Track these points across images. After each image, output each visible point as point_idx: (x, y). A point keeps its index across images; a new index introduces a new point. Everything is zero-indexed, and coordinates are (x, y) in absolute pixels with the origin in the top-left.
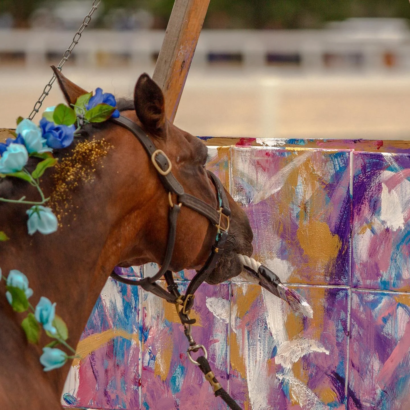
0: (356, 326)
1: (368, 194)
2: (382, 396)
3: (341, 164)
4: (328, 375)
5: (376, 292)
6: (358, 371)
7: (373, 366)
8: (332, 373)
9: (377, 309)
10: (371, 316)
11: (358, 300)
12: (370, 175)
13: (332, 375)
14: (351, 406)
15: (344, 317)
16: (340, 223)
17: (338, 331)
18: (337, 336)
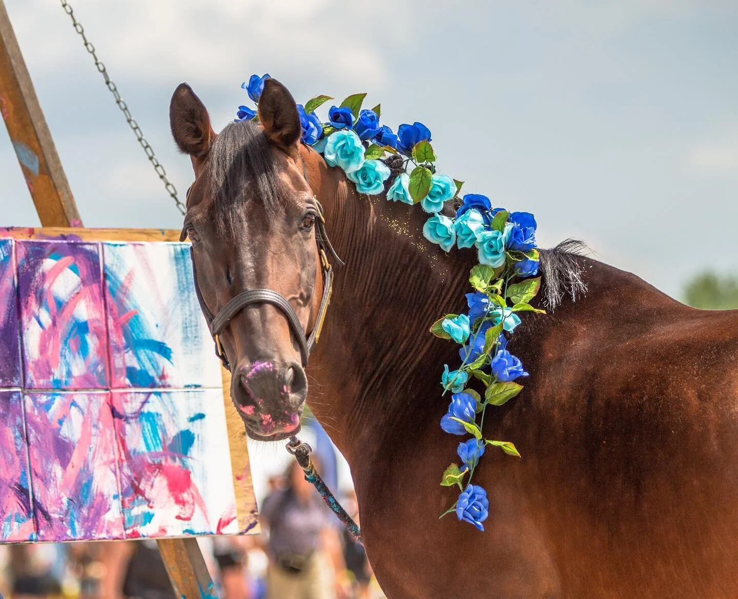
0: (33, 431)
1: (34, 284)
2: (69, 505)
3: (5, 252)
4: (11, 488)
5: (48, 392)
6: (42, 480)
7: (55, 473)
8: (15, 485)
9: (51, 411)
10: (47, 419)
11: (32, 402)
12: (34, 264)
13: (16, 487)
14: (40, 519)
15: (20, 422)
16: (9, 317)
17: (16, 438)
18: (16, 444)
